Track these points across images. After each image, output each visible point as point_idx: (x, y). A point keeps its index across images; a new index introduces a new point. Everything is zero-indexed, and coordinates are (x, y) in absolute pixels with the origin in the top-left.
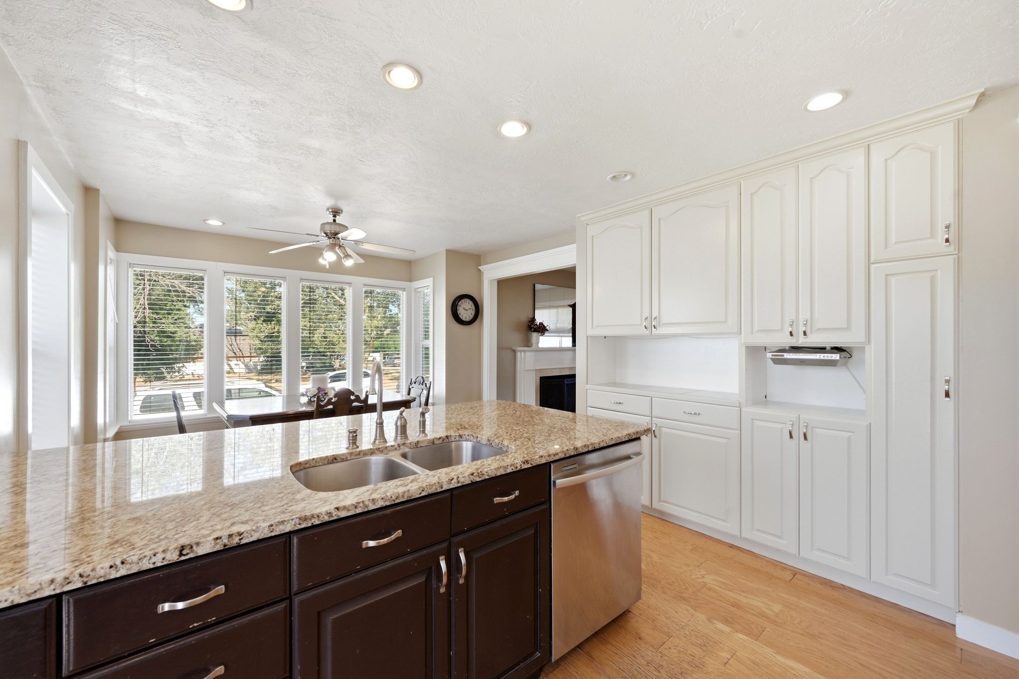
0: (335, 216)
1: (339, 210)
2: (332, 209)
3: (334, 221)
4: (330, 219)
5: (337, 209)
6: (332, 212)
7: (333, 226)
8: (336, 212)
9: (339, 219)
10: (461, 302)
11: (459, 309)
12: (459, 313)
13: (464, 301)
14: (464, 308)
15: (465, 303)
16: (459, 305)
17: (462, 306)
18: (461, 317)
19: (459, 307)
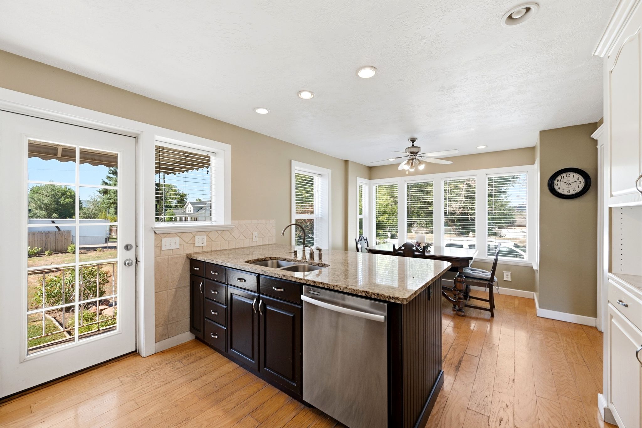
0: (413, 143)
1: (414, 138)
2: (410, 139)
3: (413, 145)
4: (411, 145)
5: (413, 138)
6: (411, 141)
7: (412, 149)
8: (413, 141)
9: (415, 144)
10: (561, 177)
11: (557, 184)
12: (558, 188)
13: (566, 175)
14: (565, 182)
15: (566, 176)
16: (557, 180)
17: (561, 180)
18: (560, 191)
19: (557, 182)
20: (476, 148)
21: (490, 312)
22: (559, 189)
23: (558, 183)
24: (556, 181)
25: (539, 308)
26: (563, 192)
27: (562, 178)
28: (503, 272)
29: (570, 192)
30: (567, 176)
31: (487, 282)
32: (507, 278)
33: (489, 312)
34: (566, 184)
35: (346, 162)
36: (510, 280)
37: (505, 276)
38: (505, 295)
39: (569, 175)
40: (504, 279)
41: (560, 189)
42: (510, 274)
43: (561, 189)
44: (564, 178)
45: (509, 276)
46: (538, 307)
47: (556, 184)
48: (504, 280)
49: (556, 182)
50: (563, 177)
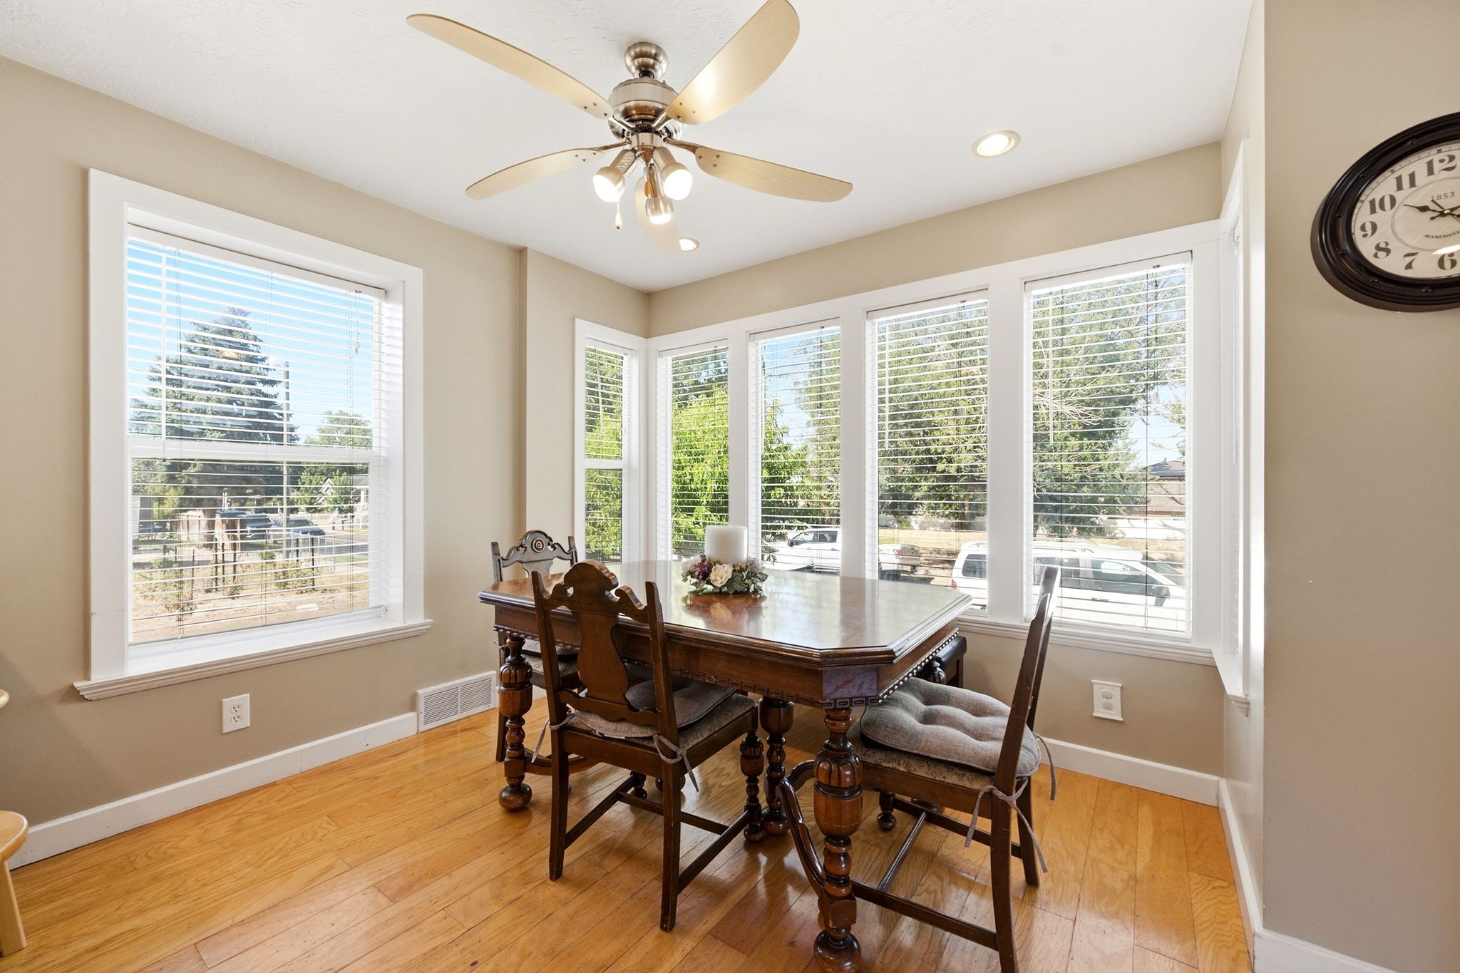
1: (649, 45)
2: (631, 48)
5: (643, 44)
6: (634, 60)
8: (643, 58)
10: (1399, 179)
11: (1368, 227)
12: (1378, 248)
13: (1430, 164)
14: (1424, 209)
15: (1431, 172)
16: (1372, 202)
17: (1399, 196)
18: (1392, 265)
19: (1373, 211)
20: (974, 150)
21: (996, 955)
22: (1381, 254)
23: (1374, 218)
24: (1367, 206)
25: (1265, 926)
26: (1409, 266)
27: (1400, 187)
28: (1092, 684)
29: (1454, 263)
30: (1437, 166)
31: (982, 786)
32: (1108, 707)
33: (990, 951)
34: (1429, 214)
35: (520, 253)
36: (1122, 719)
37: (1098, 701)
38: (1100, 779)
39: (1452, 158)
40: (1093, 711)
41: (1388, 251)
42: (1117, 694)
43: (1398, 250)
44: (1412, 184)
45: (1116, 702)
46: (1261, 928)
47: (1363, 228)
48: (1095, 714)
49: (1362, 216)
50: (1412, 177)
